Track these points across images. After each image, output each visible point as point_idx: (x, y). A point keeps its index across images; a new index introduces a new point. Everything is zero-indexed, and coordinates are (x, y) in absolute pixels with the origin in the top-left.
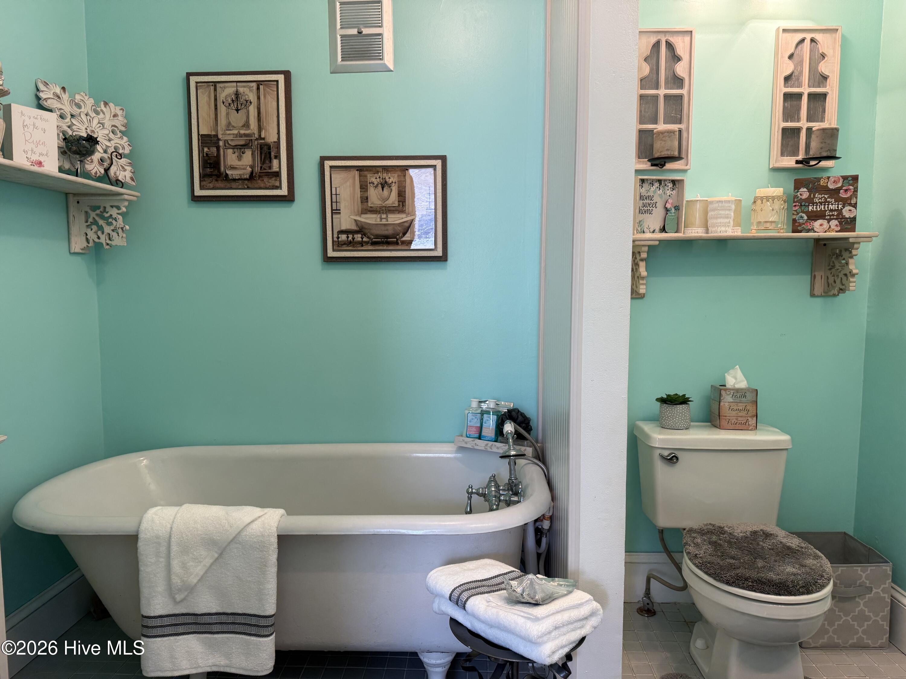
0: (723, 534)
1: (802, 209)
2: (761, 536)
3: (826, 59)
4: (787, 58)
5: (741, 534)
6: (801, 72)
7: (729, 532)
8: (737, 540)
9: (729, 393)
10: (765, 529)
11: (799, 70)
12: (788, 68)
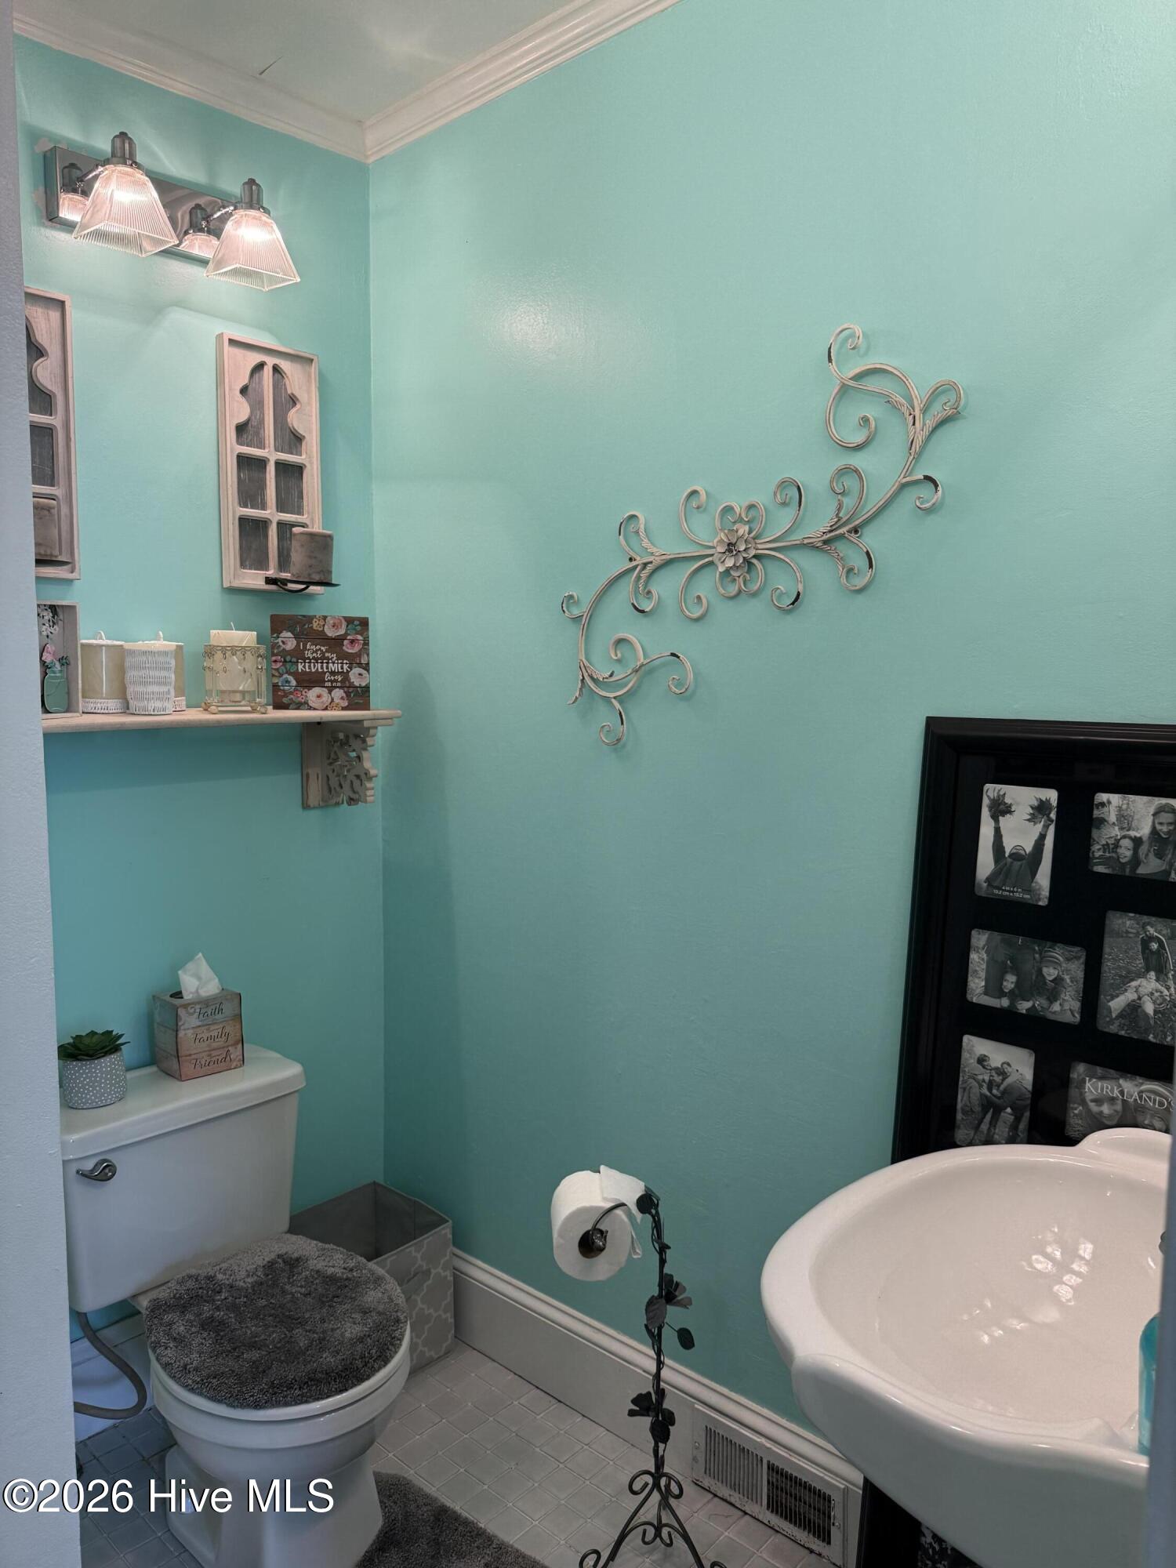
0: (219, 1292)
1: (286, 668)
2: (283, 1270)
3: (298, 406)
4: (238, 392)
5: (250, 1280)
6: (262, 422)
7: (228, 1283)
8: (247, 1297)
9: (193, 1010)
10: (283, 1251)
11: (258, 417)
12: (241, 411)
